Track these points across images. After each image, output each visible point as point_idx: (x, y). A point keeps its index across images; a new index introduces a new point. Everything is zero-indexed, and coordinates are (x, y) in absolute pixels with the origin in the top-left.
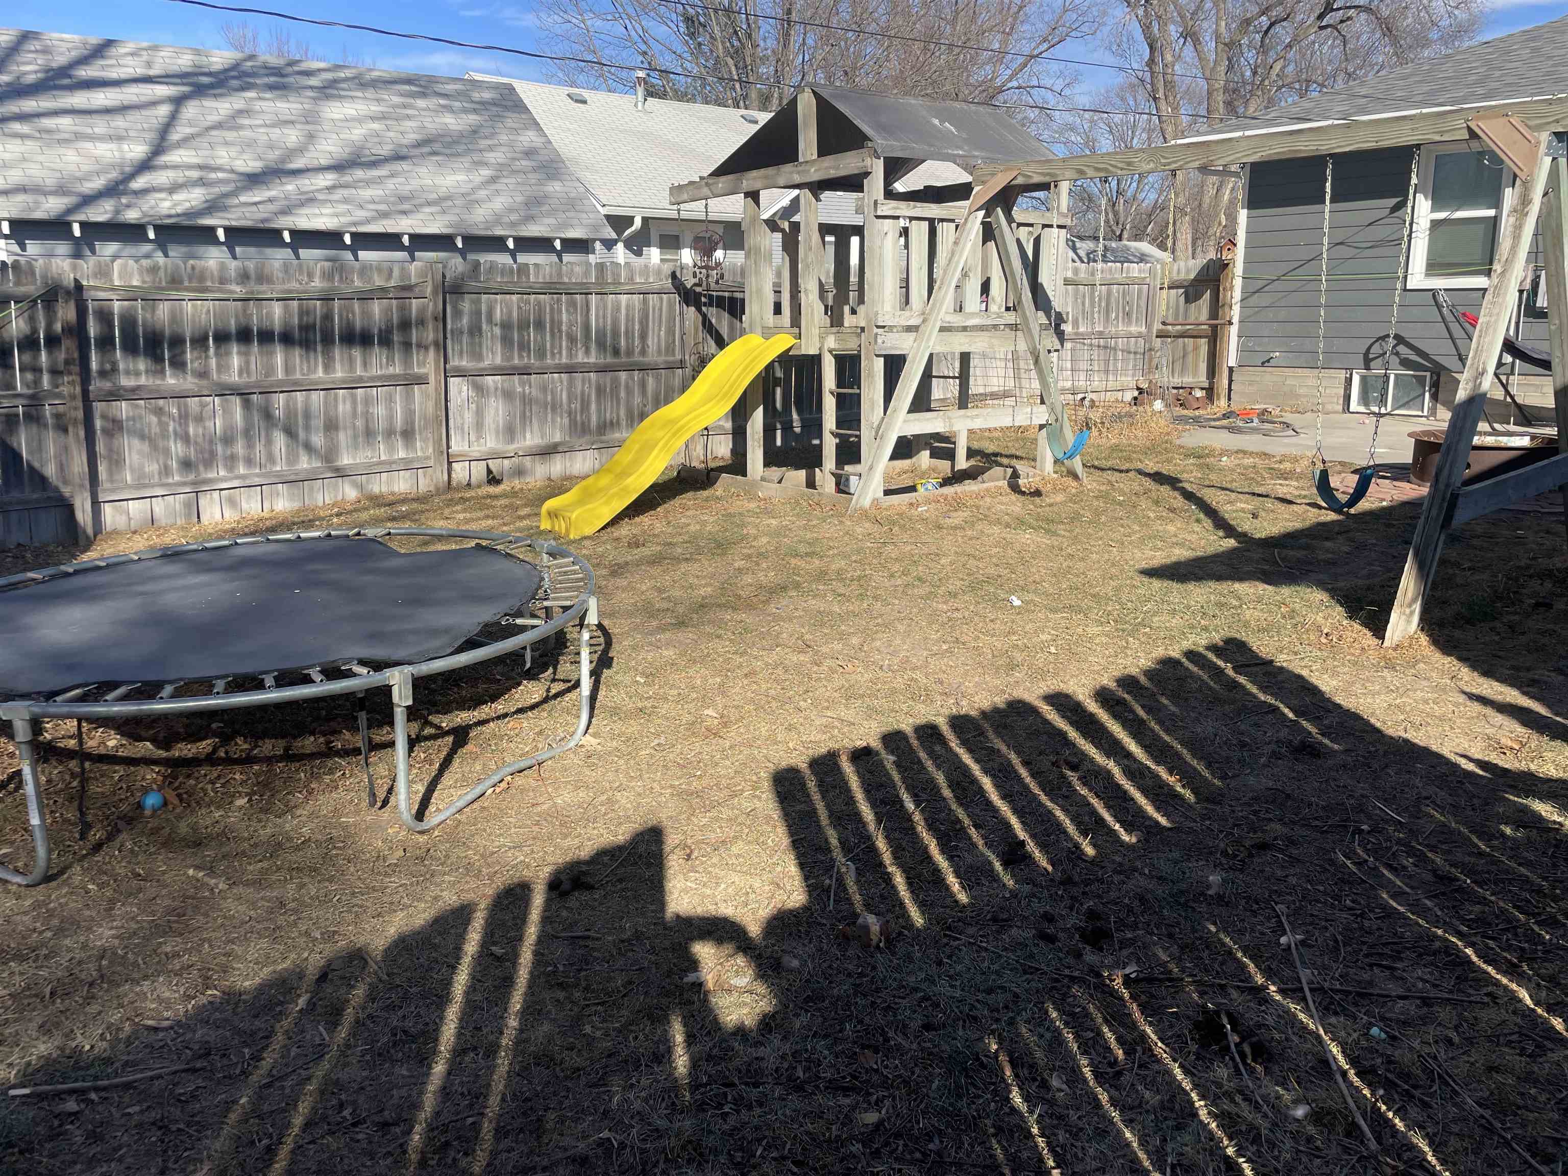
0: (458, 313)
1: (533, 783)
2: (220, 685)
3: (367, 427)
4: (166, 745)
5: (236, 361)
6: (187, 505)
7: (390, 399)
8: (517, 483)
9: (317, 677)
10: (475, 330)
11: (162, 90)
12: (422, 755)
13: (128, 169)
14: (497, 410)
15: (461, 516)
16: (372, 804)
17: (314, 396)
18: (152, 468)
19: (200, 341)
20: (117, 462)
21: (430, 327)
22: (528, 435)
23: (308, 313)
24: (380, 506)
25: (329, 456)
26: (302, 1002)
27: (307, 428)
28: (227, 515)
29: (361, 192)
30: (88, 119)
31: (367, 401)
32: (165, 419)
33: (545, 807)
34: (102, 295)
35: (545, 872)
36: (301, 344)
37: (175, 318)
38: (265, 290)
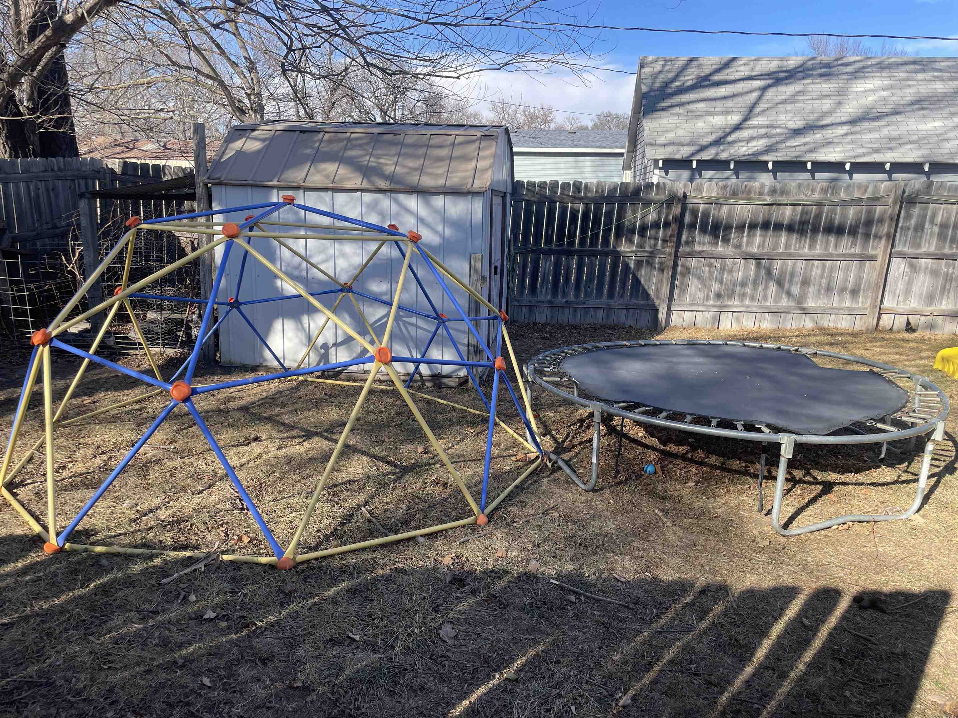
0: (908, 217)
1: (867, 533)
2: (689, 418)
3: (829, 284)
4: (664, 443)
5: (758, 239)
6: (714, 318)
7: (848, 269)
8: (927, 334)
9: (740, 427)
10: (920, 228)
11: (757, 83)
12: (799, 492)
13: (728, 130)
14: (924, 282)
15: (878, 350)
16: (760, 510)
17: (799, 263)
18: (700, 295)
19: (741, 228)
20: (684, 290)
21: (886, 225)
22: (944, 302)
23: (806, 213)
24: (825, 335)
25: (800, 300)
26: (688, 599)
27: (791, 282)
28: (734, 326)
29: (864, 136)
30: (713, 103)
31: (832, 269)
32: (713, 270)
33: (870, 550)
34: (695, 201)
35: (855, 590)
36: (798, 232)
37: (729, 215)
38: (784, 200)
